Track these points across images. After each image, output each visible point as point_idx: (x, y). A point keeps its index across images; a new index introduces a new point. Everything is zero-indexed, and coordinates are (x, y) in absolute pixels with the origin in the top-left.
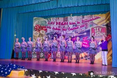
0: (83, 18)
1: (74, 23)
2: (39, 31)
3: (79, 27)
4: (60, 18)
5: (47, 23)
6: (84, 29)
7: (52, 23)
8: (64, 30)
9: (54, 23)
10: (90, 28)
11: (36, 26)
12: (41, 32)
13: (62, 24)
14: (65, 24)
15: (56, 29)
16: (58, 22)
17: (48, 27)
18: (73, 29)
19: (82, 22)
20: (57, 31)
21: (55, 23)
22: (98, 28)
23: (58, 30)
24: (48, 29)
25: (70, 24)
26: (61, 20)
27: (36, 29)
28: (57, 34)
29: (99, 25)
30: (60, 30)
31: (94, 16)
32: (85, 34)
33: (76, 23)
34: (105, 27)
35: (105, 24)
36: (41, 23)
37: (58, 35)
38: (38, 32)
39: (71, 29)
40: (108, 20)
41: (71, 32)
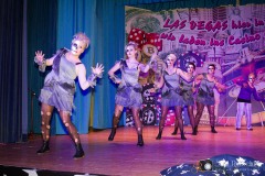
1: (245, 25)
2: (141, 46)
3: (262, 35)
4: (201, 10)
5: (163, 23)
7: (176, 25)
8: (217, 44)
9: (183, 25)
11: (132, 33)
12: (145, 49)
13: (209, 27)
14: (218, 26)
15: (192, 41)
16: (196, 20)
17: (164, 36)
18: (243, 41)
20: (194, 46)
21: (188, 25)
23: (198, 43)
24: (165, 41)
25: (234, 26)
26: (205, 15)
28: (195, 55)
30: (203, 43)
36: (144, 25)
37: (198, 58)
39: (238, 42)
41: (237, 48)
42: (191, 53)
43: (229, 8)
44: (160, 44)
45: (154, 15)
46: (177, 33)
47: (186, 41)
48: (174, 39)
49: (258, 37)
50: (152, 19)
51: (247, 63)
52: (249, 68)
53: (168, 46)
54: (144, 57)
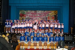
0: (44, 12)
2: (22, 17)
4: (33, 11)
5: (26, 13)
6: (44, 17)
10: (47, 17)
12: (23, 17)
13: (34, 14)
14: (35, 14)
21: (30, 13)
22: (51, 17)
26: (33, 12)
27: (21, 16)
28: (31, 19)
29: (51, 15)
31: (49, 11)
32: (45, 19)
33: (41, 14)
36: (23, 13)
39: (38, 17)
40: (56, 13)
43: (37, 11)
44: (25, 16)
45: (25, 11)
46: (28, 15)
47: (30, 16)
49: (42, 16)
53: (27, 17)
54: (22, 18)
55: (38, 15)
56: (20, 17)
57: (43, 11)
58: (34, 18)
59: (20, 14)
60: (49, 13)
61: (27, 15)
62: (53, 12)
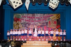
0: (44, 15)
1: (38, 18)
3: (42, 20)
6: (44, 21)
8: (33, 21)
10: (48, 21)
11: (15, 18)
12: (18, 22)
13: (31, 18)
14: (33, 18)
15: (28, 21)
16: (29, 16)
17: (22, 19)
19: (44, 17)
20: (28, 22)
21: (27, 17)
22: (52, 21)
24: (22, 20)
25: (36, 18)
26: (31, 15)
28: (28, 24)
29: (53, 20)
30: (30, 21)
32: (45, 24)
33: (40, 18)
34: (56, 21)
35: (56, 19)
36: (17, 17)
38: (16, 22)
39: (37, 21)
40: (58, 17)
41: (37, 23)
42: (27, 23)
43: (36, 14)
45: (20, 14)
47: (26, 21)
48: (24, 20)
49: (41, 21)
50: (19, 15)
51: (39, 26)
52: (39, 27)
53: (22, 21)
54: (17, 24)
55: (37, 19)
56: (14, 22)
57: (42, 15)
58: (31, 23)
59: (14, 18)
60: (50, 16)
61: (23, 20)
62: (55, 15)
